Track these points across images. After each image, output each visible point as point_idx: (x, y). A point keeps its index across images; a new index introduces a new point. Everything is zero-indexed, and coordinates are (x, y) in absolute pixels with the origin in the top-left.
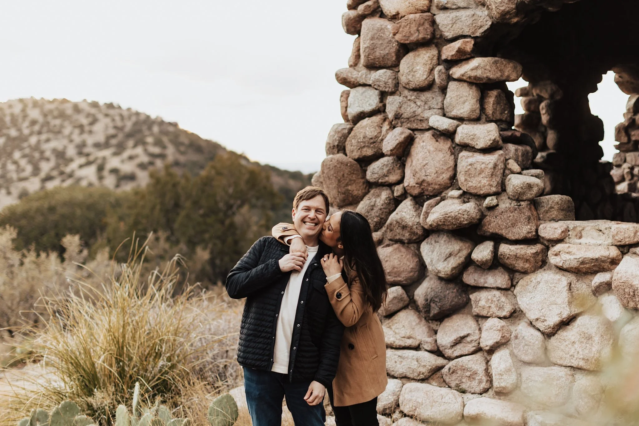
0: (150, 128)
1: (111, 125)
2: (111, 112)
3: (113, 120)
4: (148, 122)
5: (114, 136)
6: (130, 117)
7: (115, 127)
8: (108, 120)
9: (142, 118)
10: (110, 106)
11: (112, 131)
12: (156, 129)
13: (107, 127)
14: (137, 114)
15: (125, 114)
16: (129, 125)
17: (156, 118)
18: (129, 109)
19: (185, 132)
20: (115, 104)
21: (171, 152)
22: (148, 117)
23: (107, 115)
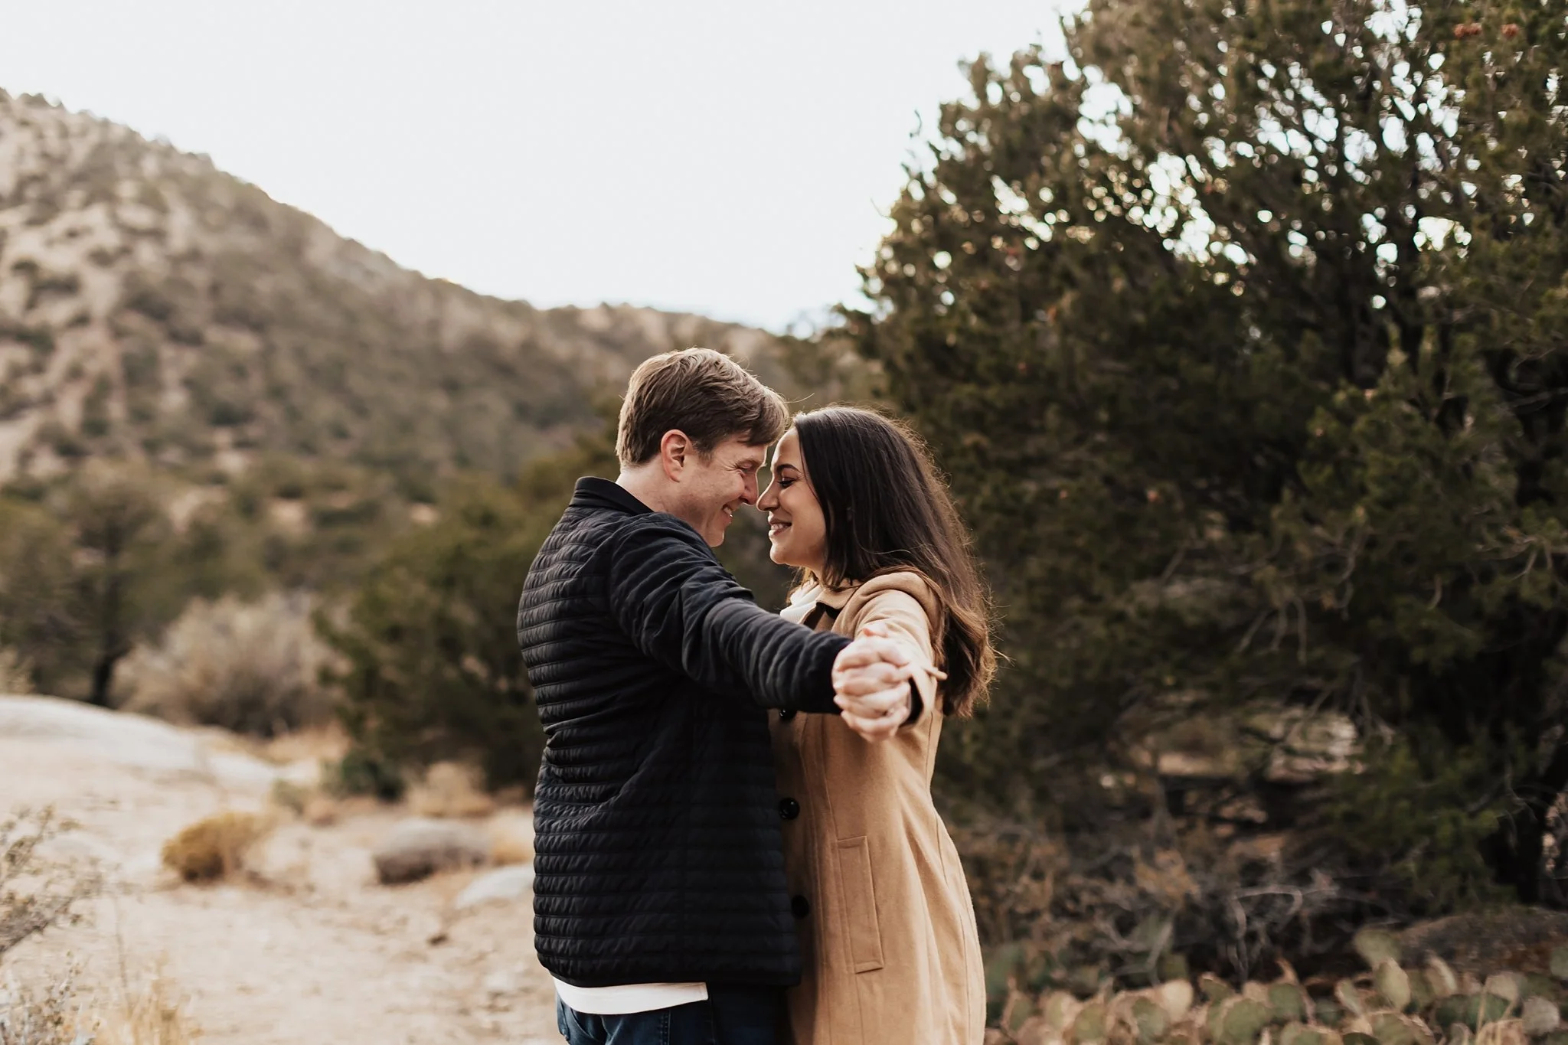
0: (135, 161)
1: (32, 148)
2: (36, 115)
3: (40, 136)
4: (132, 147)
5: (35, 179)
6: (84, 133)
7: (45, 156)
8: (26, 137)
9: (117, 134)
10: (37, 101)
11: (32, 165)
12: (150, 166)
13: (21, 153)
14: (105, 124)
15: (74, 124)
16: (80, 153)
17: (155, 142)
18: (83, 113)
19: (229, 181)
20: (50, 99)
21: (181, 225)
22: (132, 135)
23: (24, 123)
